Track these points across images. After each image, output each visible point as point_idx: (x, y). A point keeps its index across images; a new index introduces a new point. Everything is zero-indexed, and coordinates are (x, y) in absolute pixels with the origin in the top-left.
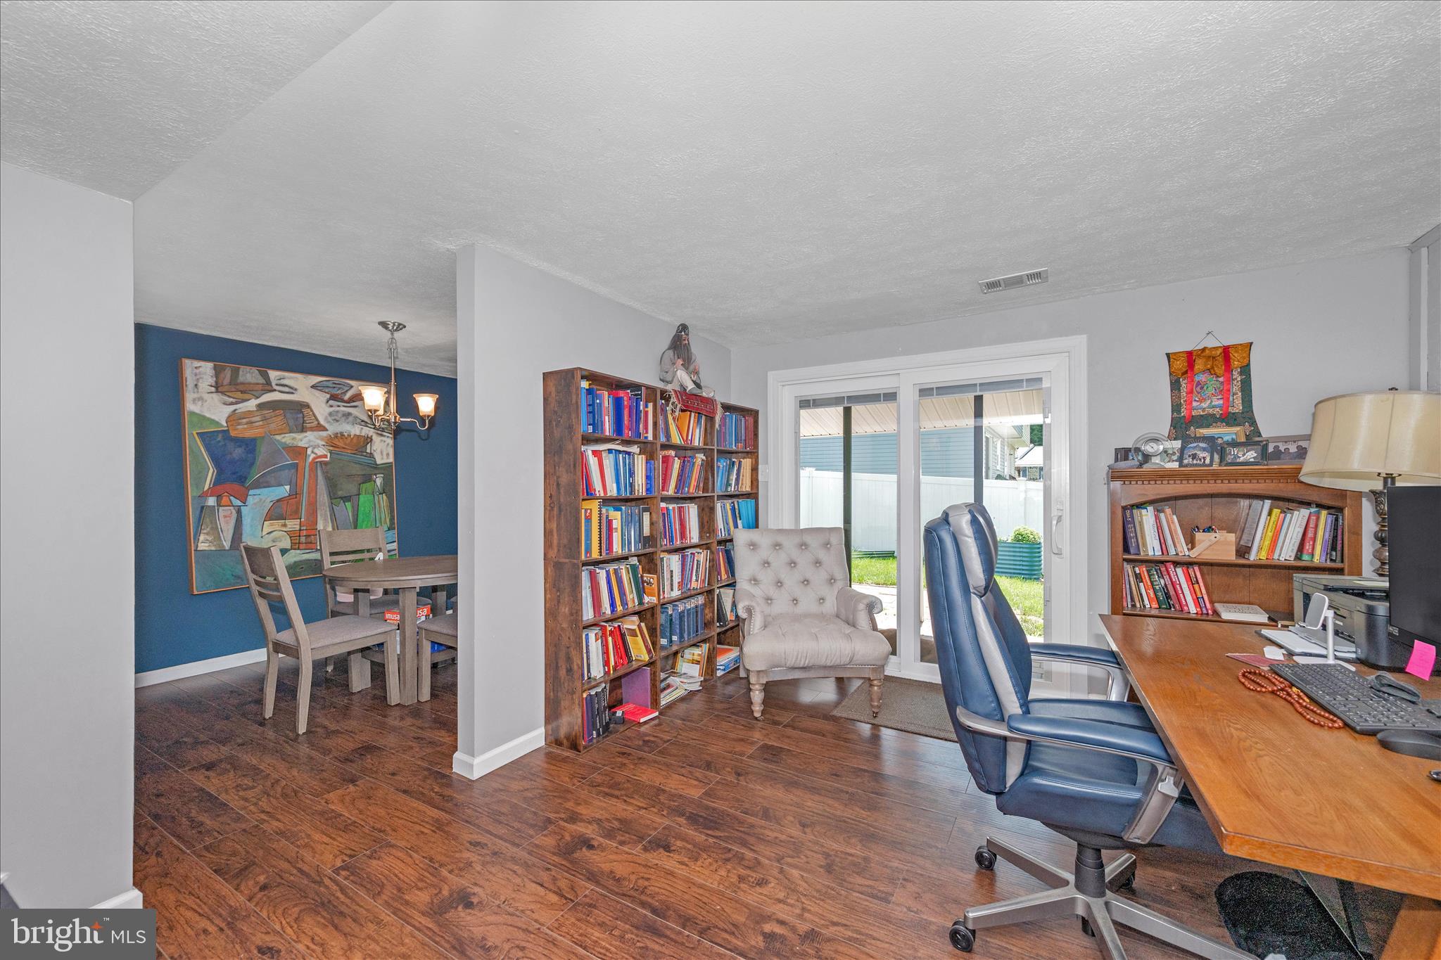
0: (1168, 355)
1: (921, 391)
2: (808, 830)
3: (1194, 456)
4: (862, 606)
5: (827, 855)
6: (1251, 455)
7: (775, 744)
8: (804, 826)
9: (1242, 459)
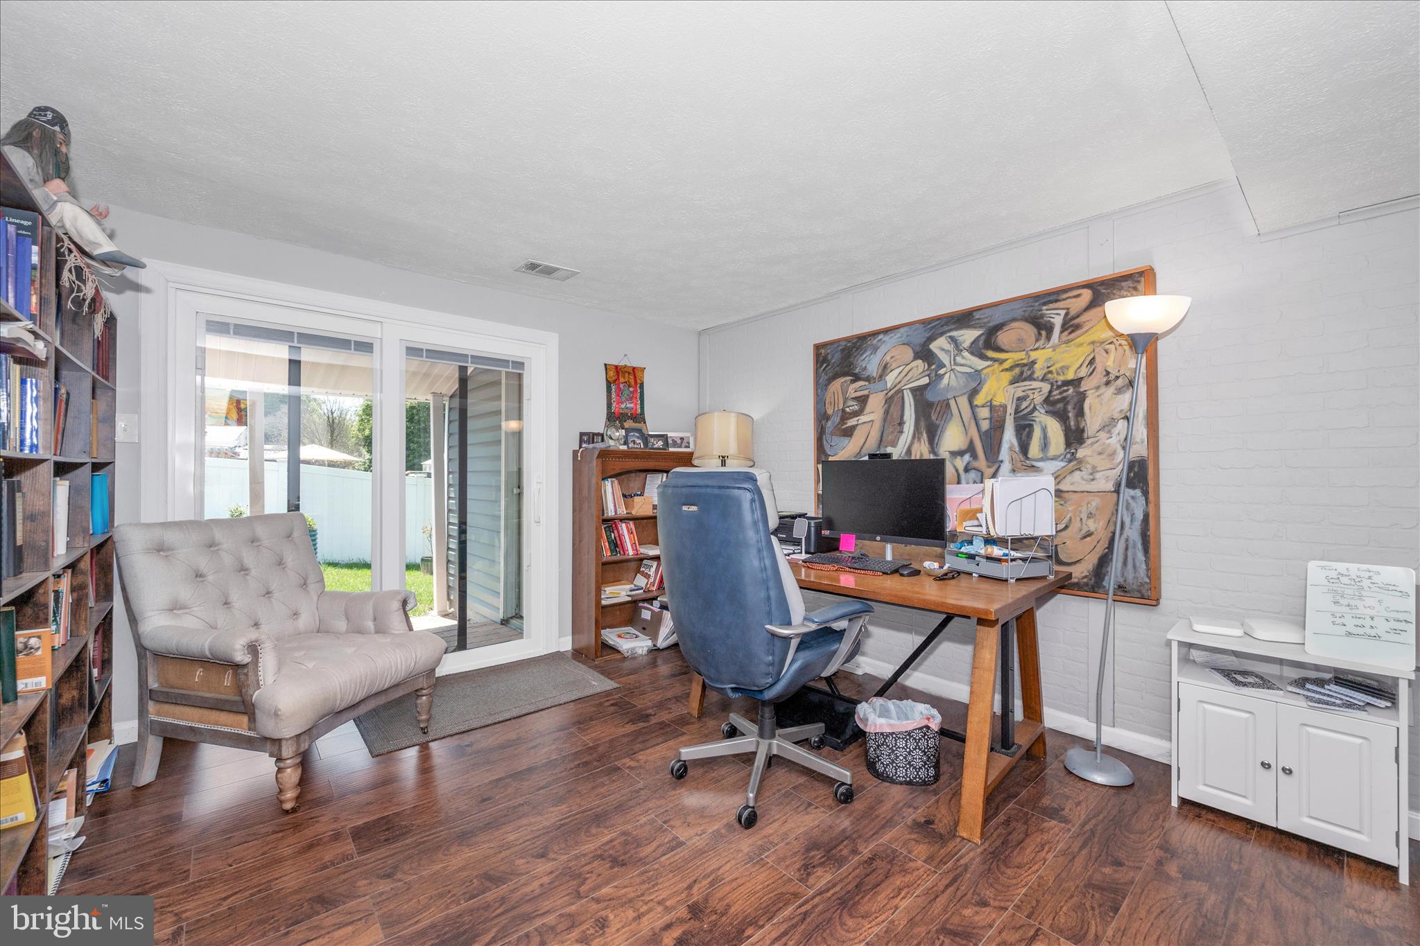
0: (605, 365)
1: (408, 348)
2: (552, 855)
3: (634, 442)
4: (396, 605)
5: (601, 857)
6: (660, 444)
7: (360, 822)
8: (542, 856)
9: (656, 446)
